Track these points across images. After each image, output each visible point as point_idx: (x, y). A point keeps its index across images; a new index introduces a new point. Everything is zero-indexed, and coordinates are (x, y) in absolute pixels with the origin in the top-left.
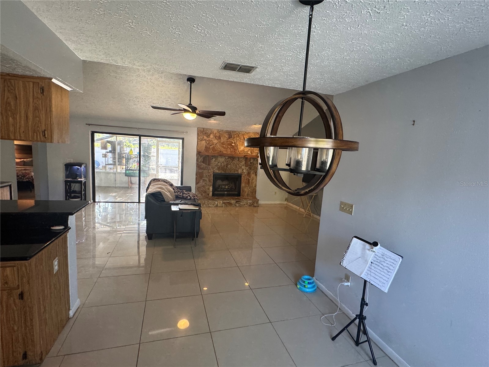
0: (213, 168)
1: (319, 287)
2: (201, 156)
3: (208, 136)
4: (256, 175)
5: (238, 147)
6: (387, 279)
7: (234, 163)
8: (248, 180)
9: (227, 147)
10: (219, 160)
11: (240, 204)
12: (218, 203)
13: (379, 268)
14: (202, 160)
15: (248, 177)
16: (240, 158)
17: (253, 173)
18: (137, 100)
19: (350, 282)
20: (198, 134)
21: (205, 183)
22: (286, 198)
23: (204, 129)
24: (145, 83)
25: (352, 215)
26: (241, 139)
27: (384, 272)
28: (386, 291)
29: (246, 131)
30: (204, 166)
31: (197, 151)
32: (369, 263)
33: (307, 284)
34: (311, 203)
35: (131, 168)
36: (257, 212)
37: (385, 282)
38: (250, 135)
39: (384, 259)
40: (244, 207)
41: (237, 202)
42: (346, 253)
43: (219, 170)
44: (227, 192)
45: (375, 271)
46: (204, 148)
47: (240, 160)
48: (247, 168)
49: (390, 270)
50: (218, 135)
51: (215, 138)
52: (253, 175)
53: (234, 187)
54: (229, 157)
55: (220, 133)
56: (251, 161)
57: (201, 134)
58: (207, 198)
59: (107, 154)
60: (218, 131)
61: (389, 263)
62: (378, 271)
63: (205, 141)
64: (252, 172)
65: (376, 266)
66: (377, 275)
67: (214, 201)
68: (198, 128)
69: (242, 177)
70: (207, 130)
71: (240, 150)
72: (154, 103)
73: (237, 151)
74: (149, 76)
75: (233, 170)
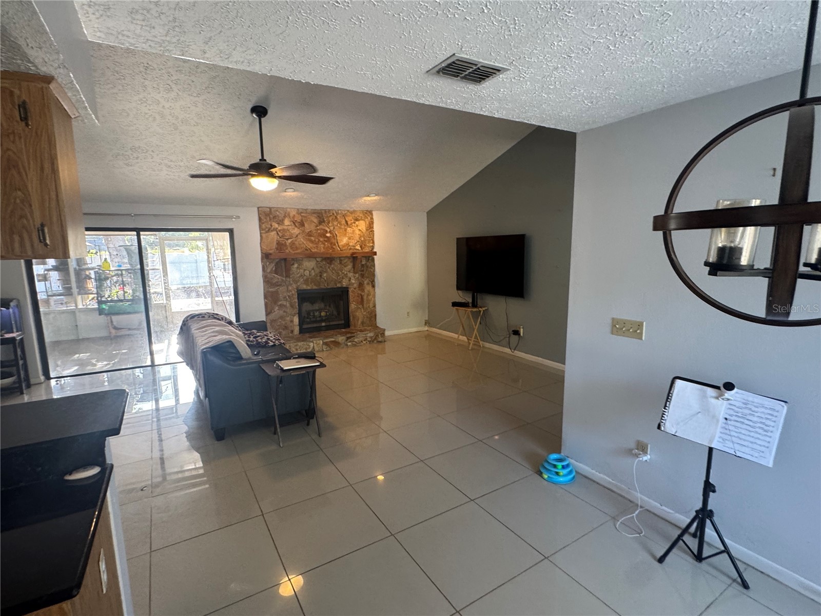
0: (296, 282)
1: (580, 471)
2: (270, 261)
3: (281, 222)
4: (373, 286)
5: (338, 238)
6: (767, 445)
7: (333, 269)
8: (360, 297)
9: (317, 240)
10: (306, 266)
11: (353, 341)
12: (315, 345)
13: (744, 426)
14: (274, 269)
15: (360, 292)
16: (342, 259)
17: (368, 284)
18: (135, 155)
19: (649, 452)
20: (260, 219)
21: (284, 312)
22: (426, 320)
23: (270, 208)
24: (158, 117)
25: (642, 339)
26: (341, 224)
27: (757, 432)
28: (771, 465)
29: (349, 209)
30: (278, 279)
31: (262, 253)
32: (722, 420)
33: (561, 469)
34: (480, 323)
35: (109, 297)
36: (383, 352)
37: (763, 449)
38: (356, 216)
39: (750, 409)
40: (361, 345)
41: (348, 338)
42: (667, 408)
43: (307, 285)
44: (325, 322)
45: (736, 432)
46: (274, 245)
47: (343, 262)
48: (357, 275)
49: (768, 428)
50: (298, 218)
51: (293, 224)
52: (368, 288)
53: (335, 313)
54: (325, 259)
55: (302, 214)
56: (363, 263)
57: (266, 218)
58: (292, 338)
59: (47, 274)
60: (300, 212)
61: (763, 415)
62: (743, 432)
63: (275, 232)
64: (365, 282)
65: (738, 425)
66: (744, 440)
67: (308, 343)
68: (258, 208)
69: (350, 294)
70: (277, 211)
71: (341, 244)
72: (171, 161)
73: (336, 247)
74: (168, 100)
75: (332, 281)
